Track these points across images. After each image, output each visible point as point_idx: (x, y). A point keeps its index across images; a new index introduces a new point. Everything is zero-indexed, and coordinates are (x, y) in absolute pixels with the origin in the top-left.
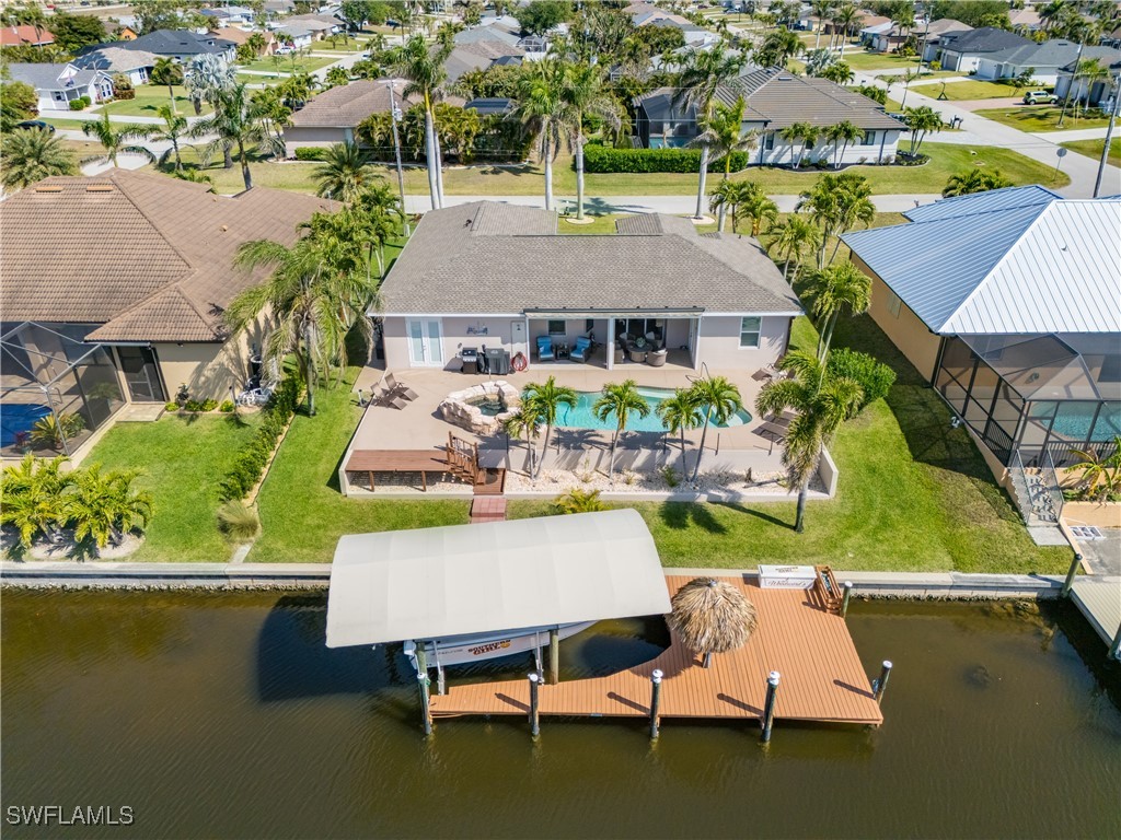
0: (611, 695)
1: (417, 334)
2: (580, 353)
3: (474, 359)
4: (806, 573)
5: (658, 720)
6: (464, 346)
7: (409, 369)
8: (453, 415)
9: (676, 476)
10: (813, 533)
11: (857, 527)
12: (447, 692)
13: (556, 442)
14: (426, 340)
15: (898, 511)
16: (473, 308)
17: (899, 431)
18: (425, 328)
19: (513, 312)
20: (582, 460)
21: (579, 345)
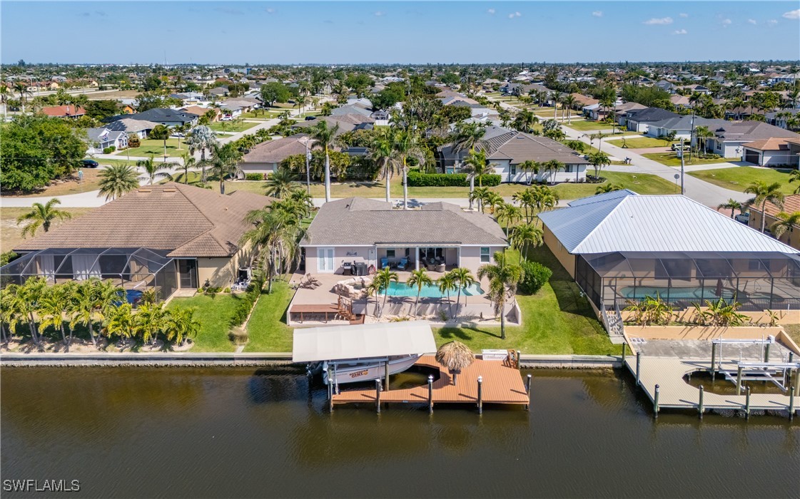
0: (412, 394)
1: (322, 256)
2: (402, 265)
3: (349, 268)
4: (504, 353)
5: (432, 404)
6: (345, 261)
7: (317, 273)
8: (340, 290)
9: (447, 316)
10: (510, 339)
11: (530, 337)
12: (339, 394)
13: (389, 301)
14: (326, 259)
15: (551, 331)
16: (350, 243)
17: (555, 299)
18: (326, 252)
19: (369, 244)
20: (402, 309)
21: (402, 262)
